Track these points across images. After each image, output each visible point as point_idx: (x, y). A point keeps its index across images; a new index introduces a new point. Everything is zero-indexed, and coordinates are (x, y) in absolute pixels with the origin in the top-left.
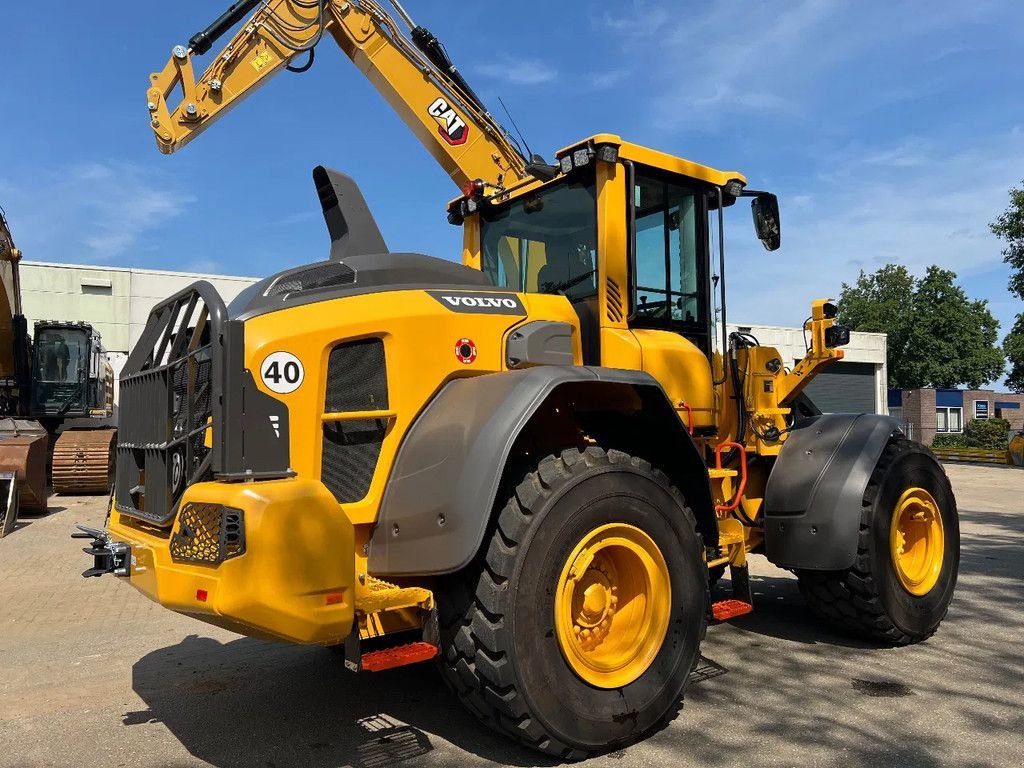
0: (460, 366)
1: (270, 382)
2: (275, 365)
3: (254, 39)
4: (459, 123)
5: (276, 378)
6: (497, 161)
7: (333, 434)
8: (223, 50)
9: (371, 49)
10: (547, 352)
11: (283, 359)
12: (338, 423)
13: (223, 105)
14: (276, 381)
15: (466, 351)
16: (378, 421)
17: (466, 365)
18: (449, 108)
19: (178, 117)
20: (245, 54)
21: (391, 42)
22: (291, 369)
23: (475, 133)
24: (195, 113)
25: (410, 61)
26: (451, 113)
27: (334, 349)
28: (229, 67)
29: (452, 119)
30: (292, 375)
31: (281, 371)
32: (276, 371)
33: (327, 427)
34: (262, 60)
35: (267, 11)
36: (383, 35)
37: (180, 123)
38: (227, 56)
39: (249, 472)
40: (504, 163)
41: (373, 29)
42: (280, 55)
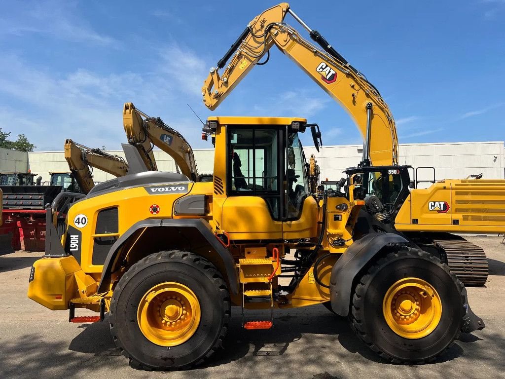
0: (152, 215)
1: (77, 224)
2: (79, 218)
3: (240, 57)
4: (332, 72)
5: (79, 223)
6: (353, 87)
7: (97, 241)
8: (228, 65)
9: (289, 49)
10: (190, 208)
11: (81, 216)
12: (100, 238)
13: (229, 88)
14: (79, 224)
15: (155, 209)
16: (114, 237)
17: (155, 215)
18: (327, 66)
19: (212, 96)
20: (237, 63)
21: (297, 42)
22: (84, 219)
23: (341, 76)
24: (218, 93)
25: (307, 48)
26: (328, 68)
27: (100, 212)
28: (231, 70)
29: (329, 71)
30: (84, 222)
31: (80, 221)
32: (79, 220)
33: (95, 239)
34: (244, 64)
35: (245, 44)
36: (294, 40)
37: (213, 98)
38: (229, 67)
39: (49, 255)
40: (357, 87)
41: (289, 38)
42: (250, 61)
